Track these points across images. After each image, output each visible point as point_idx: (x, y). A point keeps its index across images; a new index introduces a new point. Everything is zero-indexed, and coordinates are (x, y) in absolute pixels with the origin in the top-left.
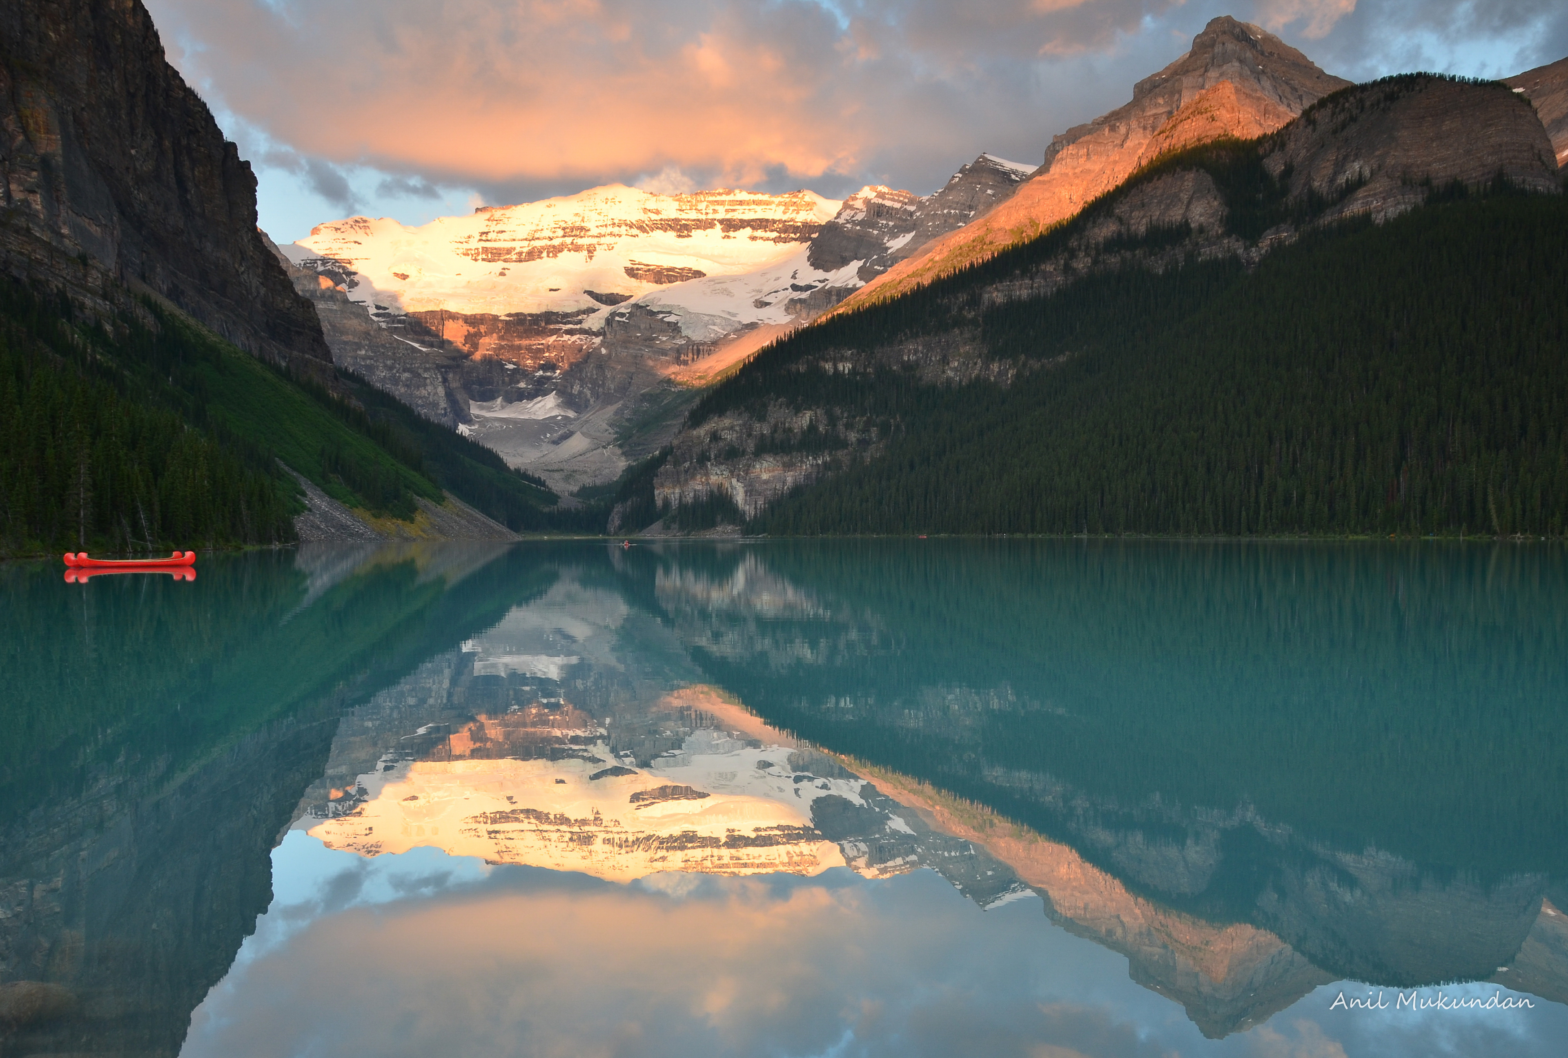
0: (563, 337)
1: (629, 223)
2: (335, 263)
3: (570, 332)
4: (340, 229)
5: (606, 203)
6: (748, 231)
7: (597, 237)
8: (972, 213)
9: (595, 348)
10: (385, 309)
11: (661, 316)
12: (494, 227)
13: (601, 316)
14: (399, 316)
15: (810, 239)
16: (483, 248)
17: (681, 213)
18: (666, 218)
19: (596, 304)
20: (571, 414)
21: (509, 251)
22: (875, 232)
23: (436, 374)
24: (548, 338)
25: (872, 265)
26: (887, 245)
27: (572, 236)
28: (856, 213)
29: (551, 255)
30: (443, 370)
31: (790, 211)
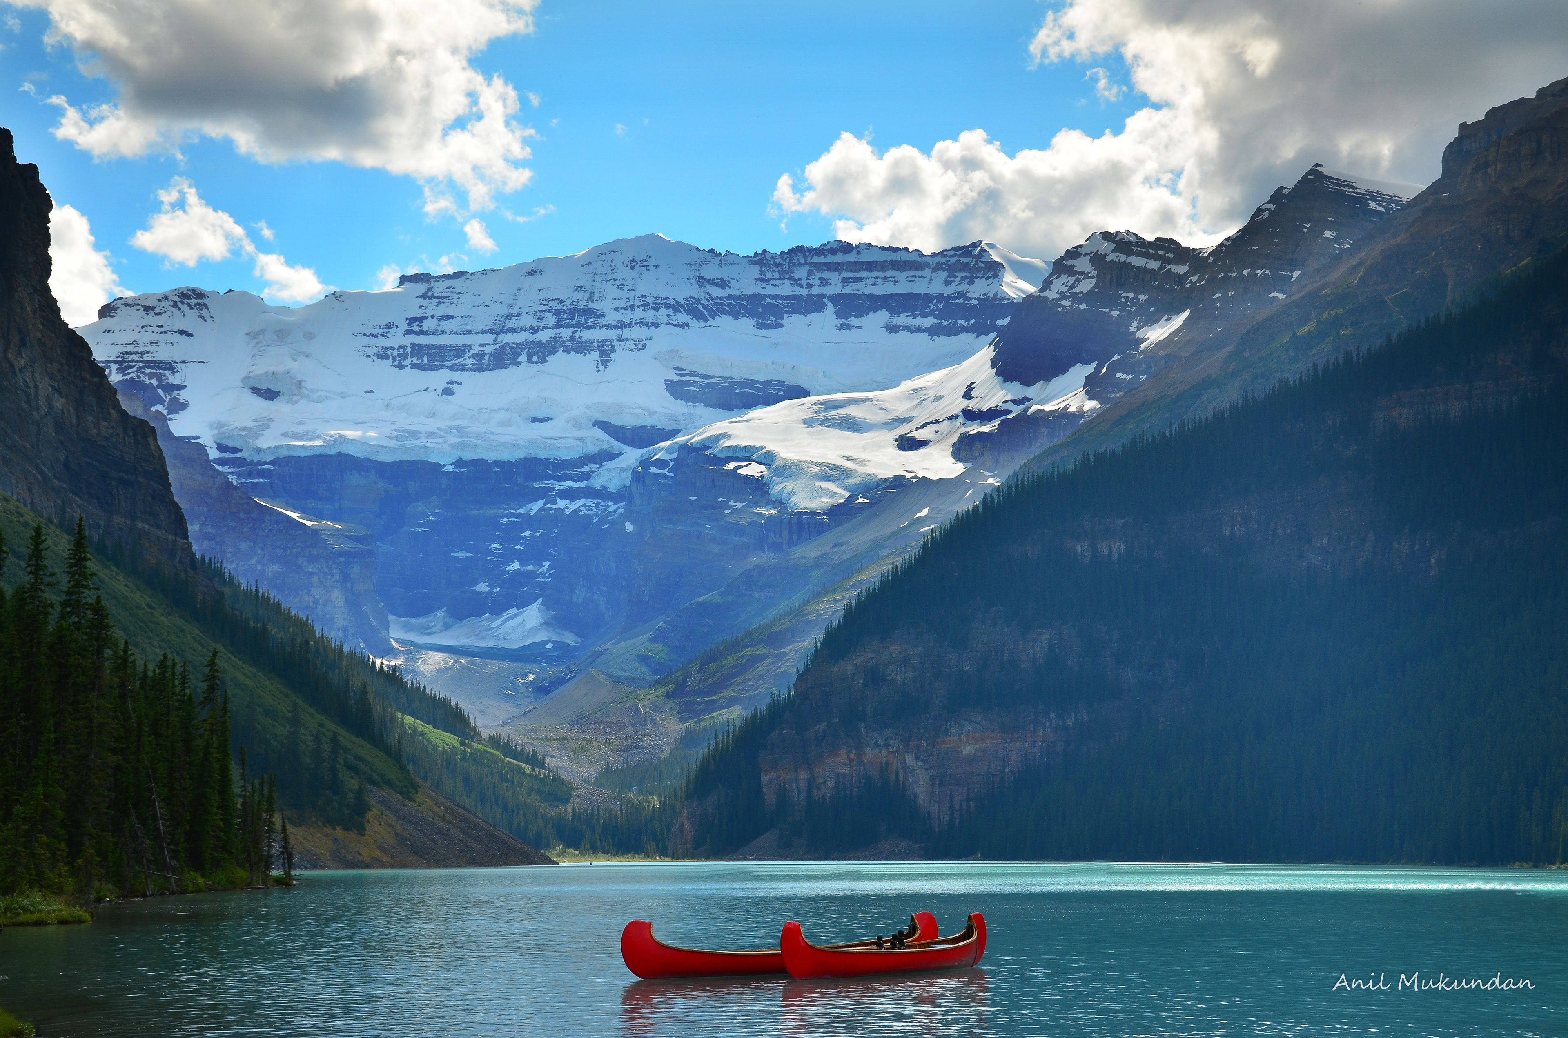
0: (555, 502)
1: (672, 302)
2: (143, 367)
3: (570, 495)
4: (153, 308)
5: (633, 268)
6: (883, 316)
7: (616, 327)
8: (1296, 274)
9: (612, 522)
10: (236, 450)
11: (732, 466)
12: (432, 308)
13: (623, 465)
14: (261, 463)
15: (993, 328)
16: (413, 345)
17: (764, 285)
18: (738, 293)
19: (616, 446)
20: (570, 639)
21: (460, 351)
22: (1115, 313)
23: (329, 568)
24: (529, 506)
25: (1112, 370)
26: (1138, 335)
27: (573, 326)
28: (1078, 281)
29: (535, 359)
30: (342, 559)
31: (958, 280)
